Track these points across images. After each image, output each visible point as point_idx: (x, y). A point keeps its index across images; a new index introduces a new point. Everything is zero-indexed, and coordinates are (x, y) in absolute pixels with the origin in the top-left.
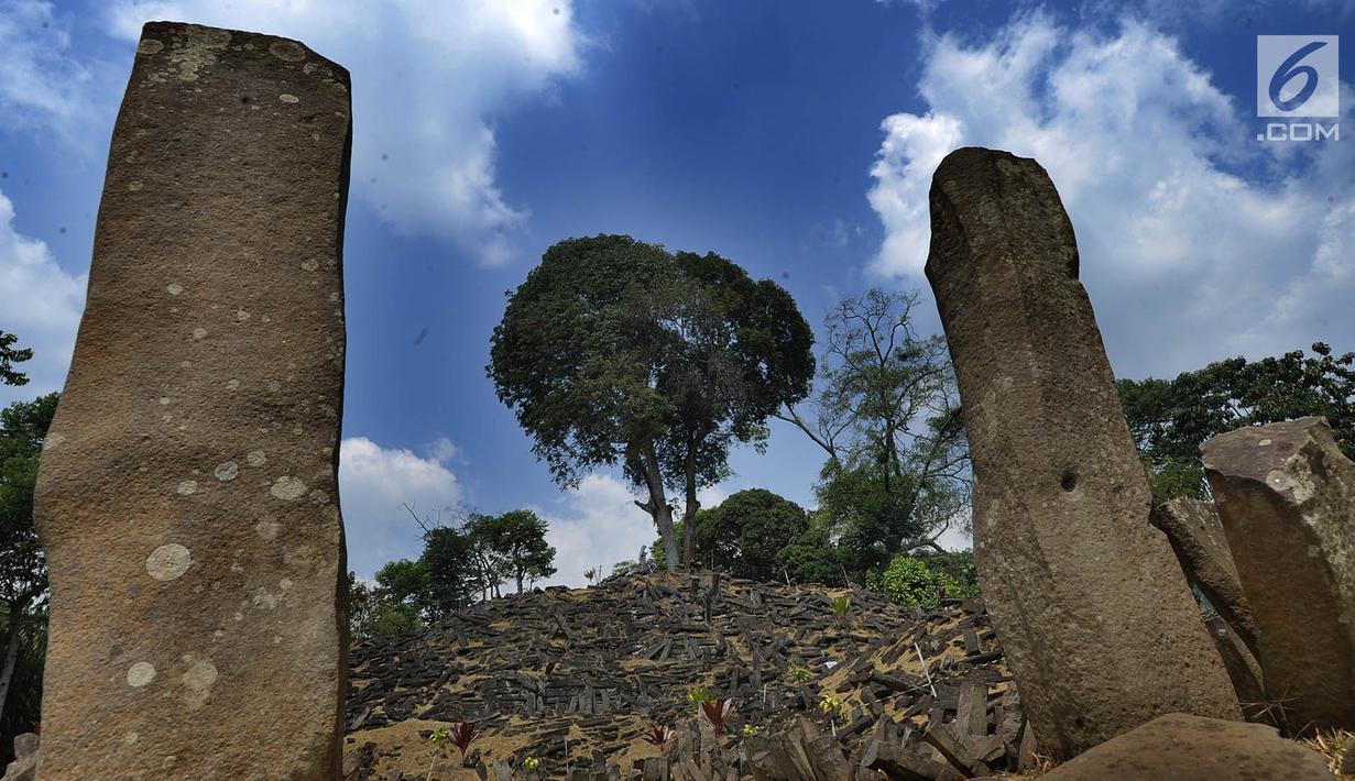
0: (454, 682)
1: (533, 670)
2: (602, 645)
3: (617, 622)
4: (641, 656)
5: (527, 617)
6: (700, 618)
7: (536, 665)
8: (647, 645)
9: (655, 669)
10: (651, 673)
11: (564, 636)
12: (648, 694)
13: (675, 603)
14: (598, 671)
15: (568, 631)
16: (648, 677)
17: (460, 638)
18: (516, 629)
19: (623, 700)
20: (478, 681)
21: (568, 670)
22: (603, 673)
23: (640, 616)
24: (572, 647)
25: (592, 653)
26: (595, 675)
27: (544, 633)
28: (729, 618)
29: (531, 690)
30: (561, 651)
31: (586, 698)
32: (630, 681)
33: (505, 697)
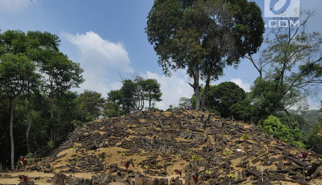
0: (127, 137)
1: (150, 137)
2: (171, 132)
3: (177, 125)
4: (182, 137)
5: (150, 119)
6: (202, 127)
7: (151, 135)
8: (184, 134)
9: (185, 142)
10: (184, 143)
11: (160, 127)
12: (182, 149)
13: (195, 121)
14: (169, 140)
15: (162, 125)
16: (183, 144)
17: (130, 123)
18: (147, 123)
19: (175, 150)
20: (134, 138)
21: (160, 139)
22: (170, 141)
23: (184, 124)
24: (162, 131)
25: (167, 134)
26: (167, 141)
27: (155, 125)
28: (211, 129)
29: (149, 143)
30: (159, 132)
31: (164, 148)
32: (177, 145)
33: (141, 144)
